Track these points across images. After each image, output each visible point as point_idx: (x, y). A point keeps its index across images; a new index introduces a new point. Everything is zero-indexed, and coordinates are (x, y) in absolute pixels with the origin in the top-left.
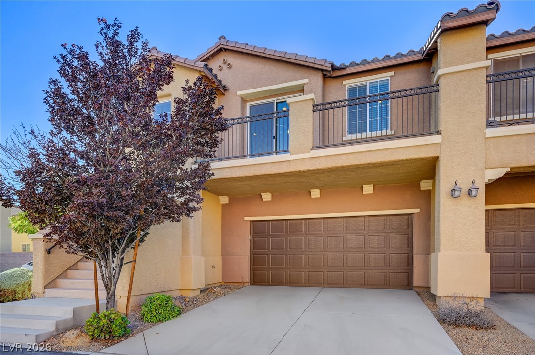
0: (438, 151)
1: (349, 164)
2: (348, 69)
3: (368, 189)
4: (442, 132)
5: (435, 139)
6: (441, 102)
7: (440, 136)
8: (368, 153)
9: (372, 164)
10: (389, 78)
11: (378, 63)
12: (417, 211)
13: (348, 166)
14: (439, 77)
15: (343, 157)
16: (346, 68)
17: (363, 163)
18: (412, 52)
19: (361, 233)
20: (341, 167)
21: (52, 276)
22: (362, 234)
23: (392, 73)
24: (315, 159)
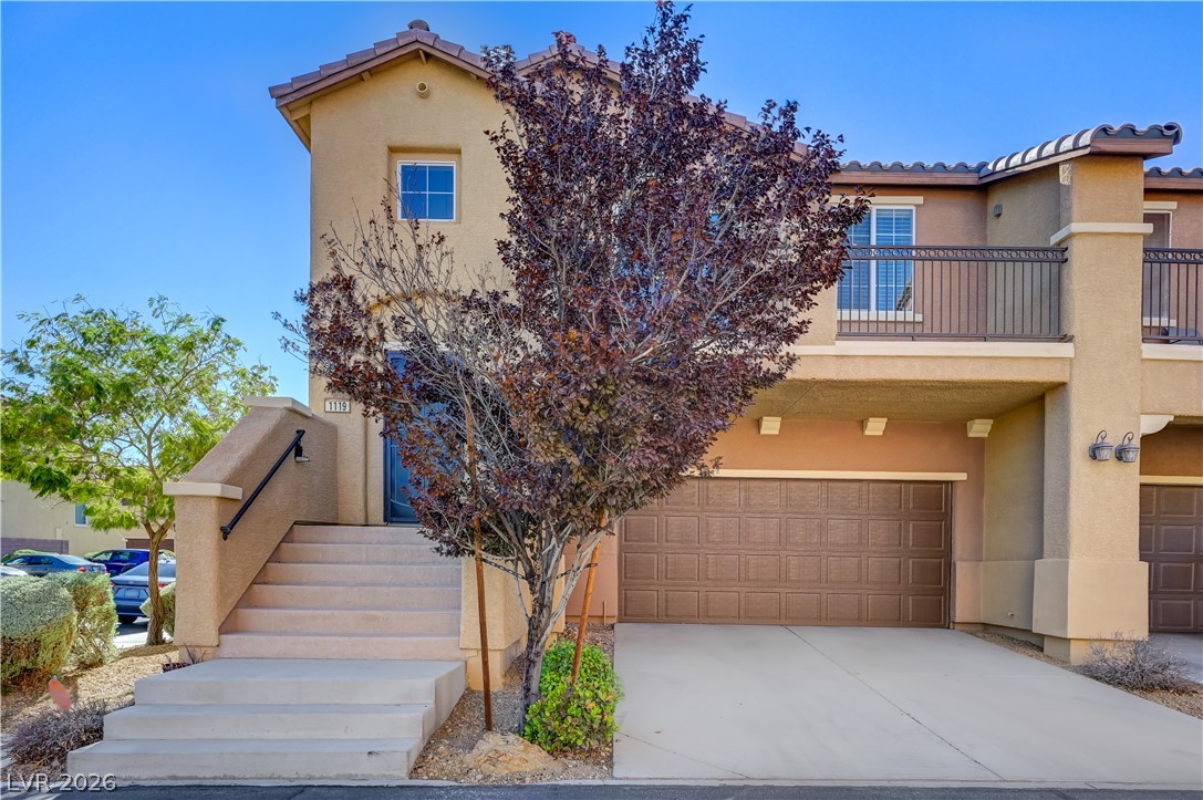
0: (1068, 374)
1: (911, 377)
2: (843, 173)
3: (876, 427)
4: (1076, 339)
5: (1064, 350)
6: (1074, 282)
7: (1069, 346)
8: (945, 360)
9: (952, 382)
10: (914, 208)
11: (901, 174)
12: (962, 476)
13: (906, 381)
14: (1070, 237)
15: (900, 362)
16: (839, 171)
17: (937, 378)
18: (963, 168)
19: (855, 514)
20: (892, 382)
21: (230, 601)
22: (856, 517)
23: (919, 200)
24: (845, 359)
